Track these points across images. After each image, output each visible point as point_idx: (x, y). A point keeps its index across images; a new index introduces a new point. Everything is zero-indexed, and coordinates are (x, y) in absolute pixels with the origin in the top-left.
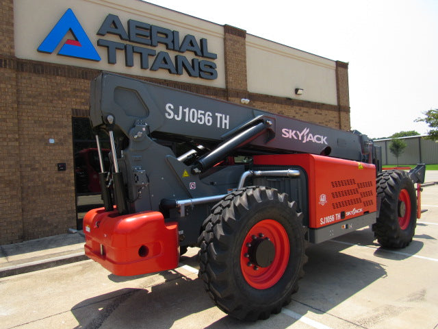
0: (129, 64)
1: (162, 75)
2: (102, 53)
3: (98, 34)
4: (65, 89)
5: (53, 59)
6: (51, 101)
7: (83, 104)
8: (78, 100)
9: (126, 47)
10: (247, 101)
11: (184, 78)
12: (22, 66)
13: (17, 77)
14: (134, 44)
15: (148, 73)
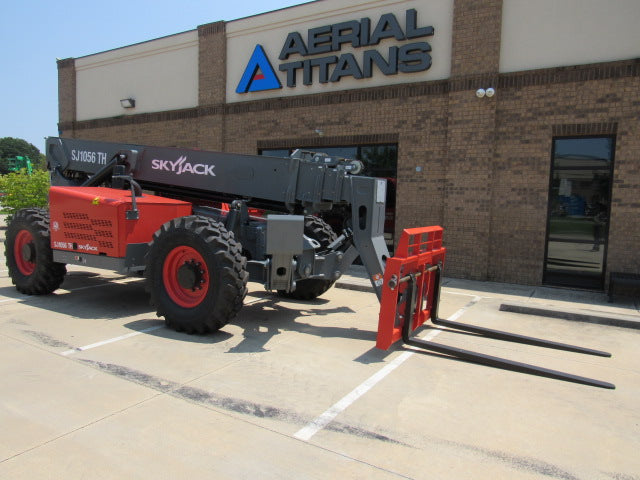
0: (309, 81)
1: (348, 84)
2: (283, 77)
3: (281, 58)
4: (253, 123)
5: (249, 97)
6: (244, 137)
7: (265, 135)
8: (263, 131)
9: (303, 63)
10: (491, 91)
11: (378, 80)
12: (228, 109)
13: (224, 120)
14: (311, 57)
15: (330, 87)
